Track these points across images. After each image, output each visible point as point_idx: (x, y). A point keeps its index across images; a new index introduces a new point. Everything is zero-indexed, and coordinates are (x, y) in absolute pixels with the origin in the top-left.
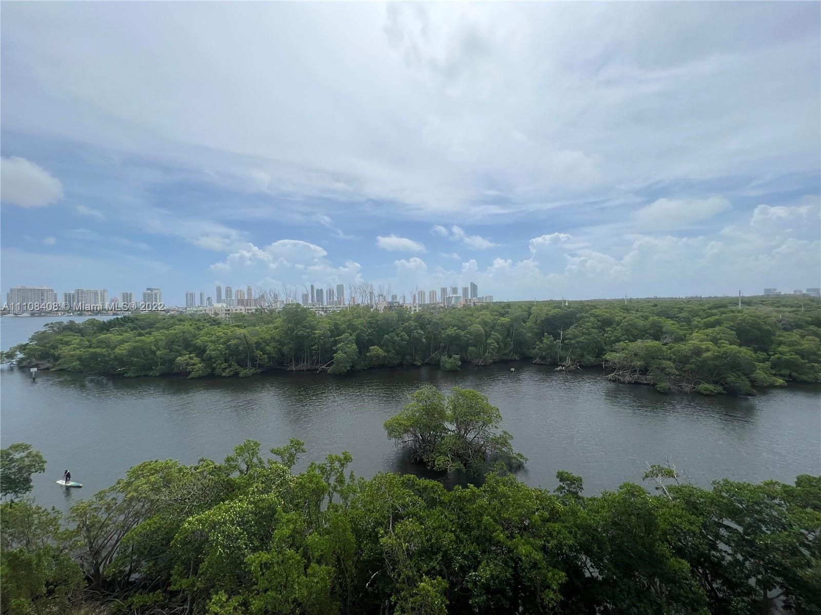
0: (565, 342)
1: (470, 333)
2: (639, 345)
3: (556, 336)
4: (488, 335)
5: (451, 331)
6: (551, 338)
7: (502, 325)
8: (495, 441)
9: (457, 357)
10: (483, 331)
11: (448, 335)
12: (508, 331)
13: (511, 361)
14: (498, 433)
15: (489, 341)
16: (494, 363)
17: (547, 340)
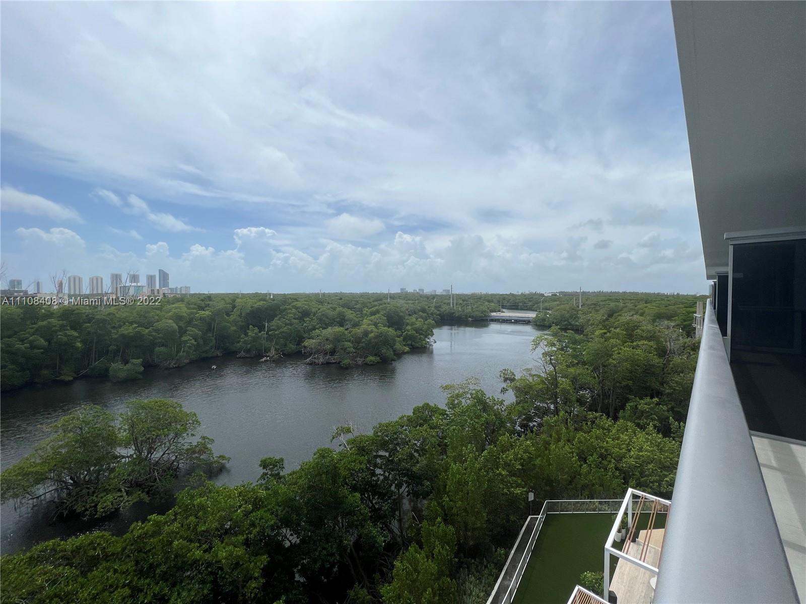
0: (270, 333)
1: (157, 331)
2: (330, 331)
3: (261, 328)
4: (182, 331)
5: (127, 330)
6: (256, 330)
7: (202, 319)
8: (191, 451)
9: (139, 361)
10: (177, 327)
11: (123, 336)
12: (209, 326)
13: (212, 358)
14: (195, 441)
15: (184, 338)
16: (192, 362)
17: (253, 332)
